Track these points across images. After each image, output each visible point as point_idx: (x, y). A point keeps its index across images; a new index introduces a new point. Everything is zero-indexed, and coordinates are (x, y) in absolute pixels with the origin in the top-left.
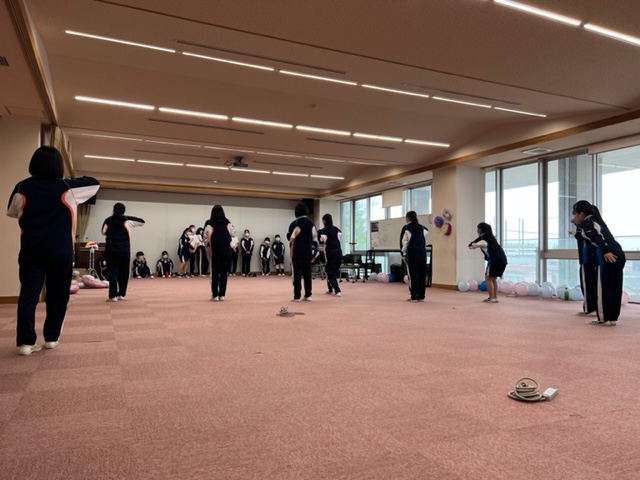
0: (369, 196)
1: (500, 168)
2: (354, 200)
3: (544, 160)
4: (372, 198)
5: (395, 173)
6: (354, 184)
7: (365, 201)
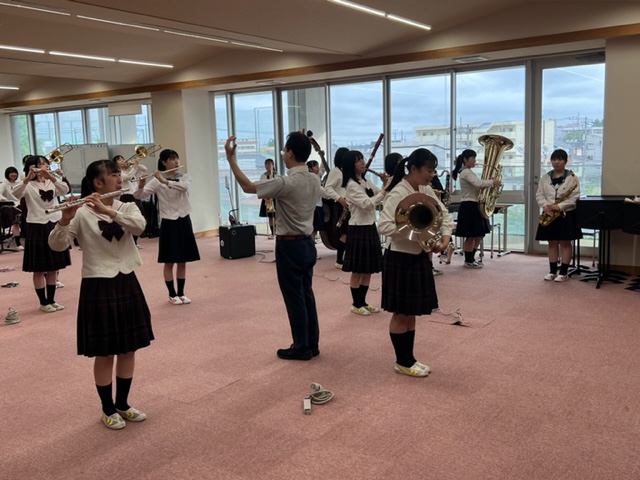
0: (56, 111)
1: (231, 93)
2: (32, 114)
3: (278, 90)
4: (60, 113)
5: (98, 89)
6: (34, 97)
7: (51, 116)
